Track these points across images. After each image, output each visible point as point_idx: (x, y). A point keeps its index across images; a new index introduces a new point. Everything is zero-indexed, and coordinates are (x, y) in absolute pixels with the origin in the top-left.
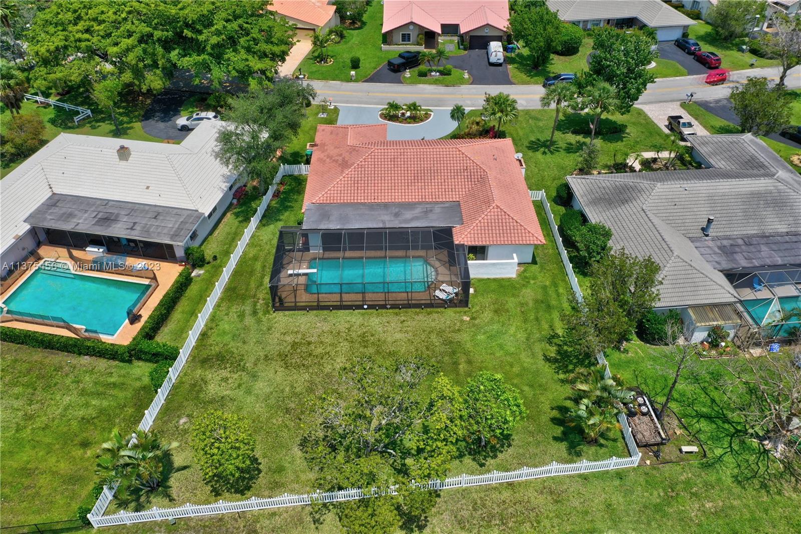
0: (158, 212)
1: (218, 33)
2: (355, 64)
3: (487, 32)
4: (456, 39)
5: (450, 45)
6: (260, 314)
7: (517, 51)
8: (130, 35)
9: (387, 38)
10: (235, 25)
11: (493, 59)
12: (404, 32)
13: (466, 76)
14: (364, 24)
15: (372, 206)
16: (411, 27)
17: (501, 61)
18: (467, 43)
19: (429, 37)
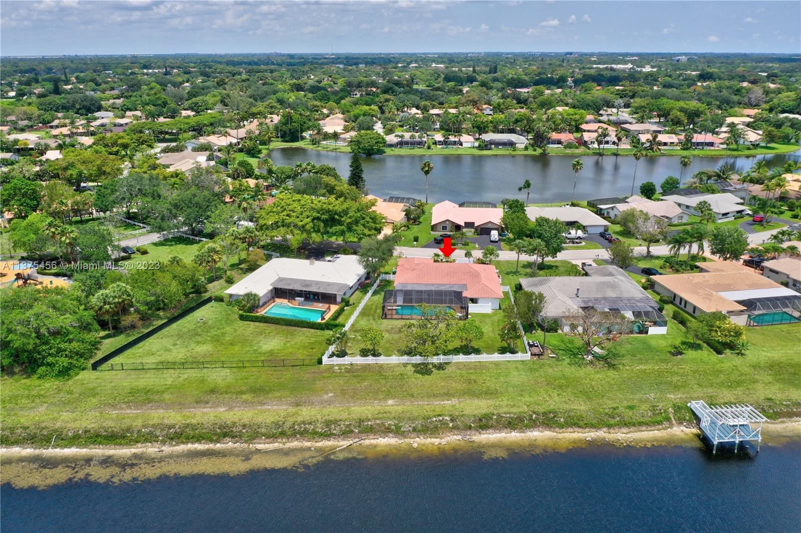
0: (329, 284)
1: (350, 217)
2: (416, 239)
3: (490, 226)
4: (473, 230)
5: (469, 232)
6: (377, 320)
7: (507, 236)
8: (308, 217)
9: (434, 228)
10: (358, 214)
11: (492, 239)
12: (444, 225)
13: (477, 246)
14: (420, 223)
15: (426, 285)
16: (448, 222)
17: (497, 240)
18: (479, 231)
19: (458, 227)
